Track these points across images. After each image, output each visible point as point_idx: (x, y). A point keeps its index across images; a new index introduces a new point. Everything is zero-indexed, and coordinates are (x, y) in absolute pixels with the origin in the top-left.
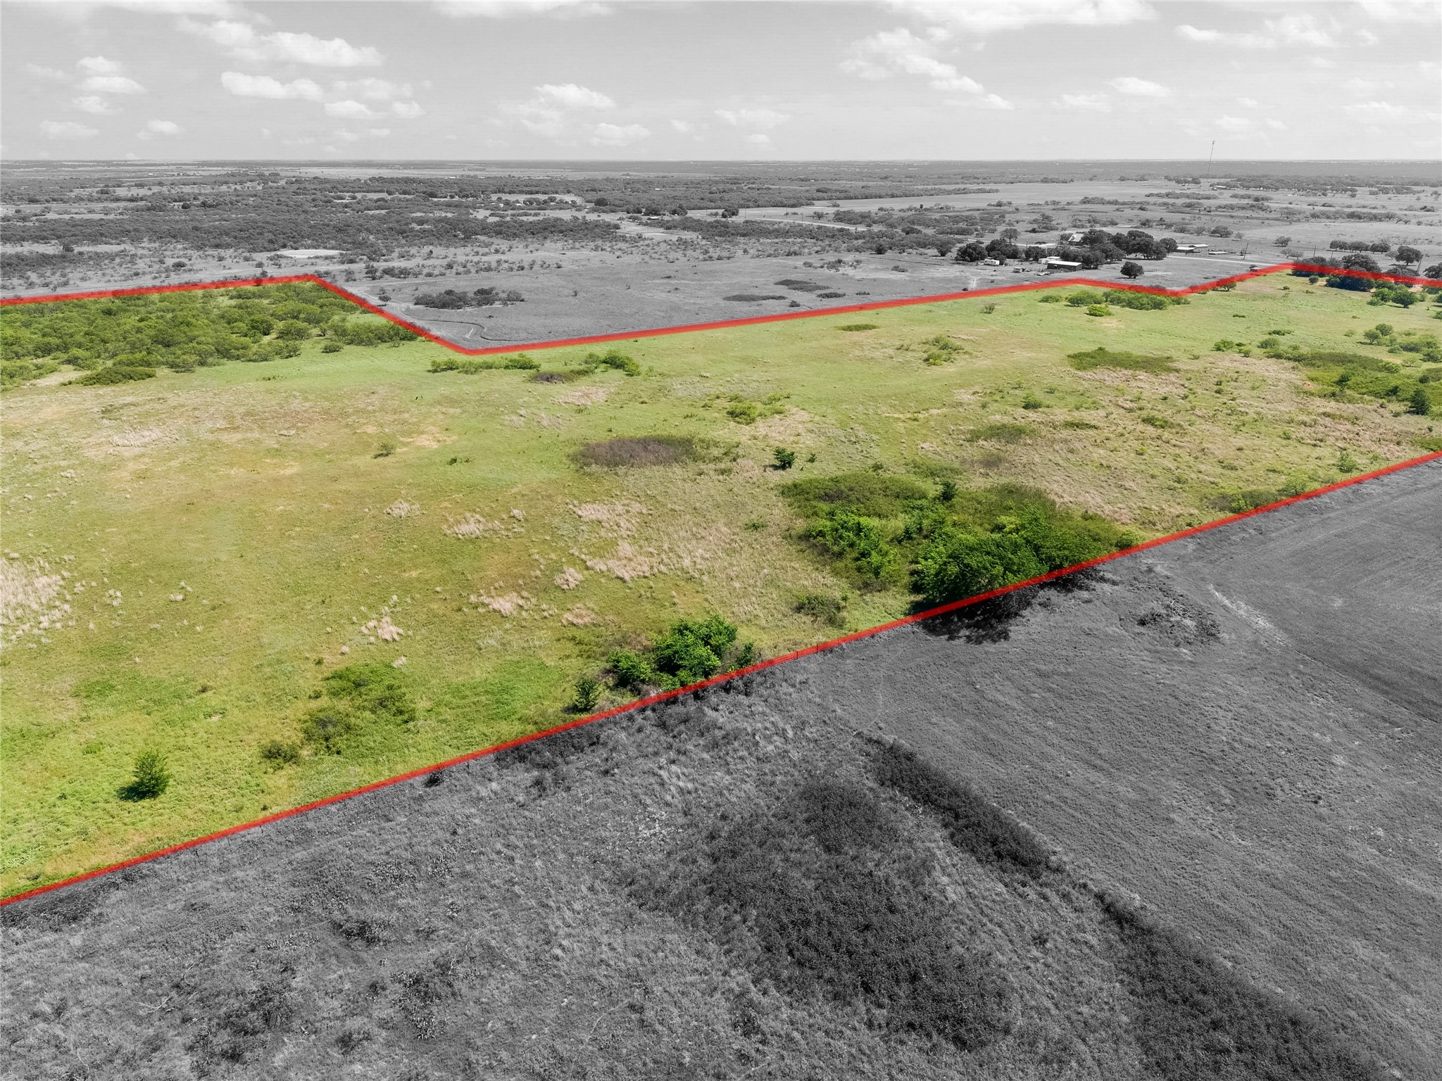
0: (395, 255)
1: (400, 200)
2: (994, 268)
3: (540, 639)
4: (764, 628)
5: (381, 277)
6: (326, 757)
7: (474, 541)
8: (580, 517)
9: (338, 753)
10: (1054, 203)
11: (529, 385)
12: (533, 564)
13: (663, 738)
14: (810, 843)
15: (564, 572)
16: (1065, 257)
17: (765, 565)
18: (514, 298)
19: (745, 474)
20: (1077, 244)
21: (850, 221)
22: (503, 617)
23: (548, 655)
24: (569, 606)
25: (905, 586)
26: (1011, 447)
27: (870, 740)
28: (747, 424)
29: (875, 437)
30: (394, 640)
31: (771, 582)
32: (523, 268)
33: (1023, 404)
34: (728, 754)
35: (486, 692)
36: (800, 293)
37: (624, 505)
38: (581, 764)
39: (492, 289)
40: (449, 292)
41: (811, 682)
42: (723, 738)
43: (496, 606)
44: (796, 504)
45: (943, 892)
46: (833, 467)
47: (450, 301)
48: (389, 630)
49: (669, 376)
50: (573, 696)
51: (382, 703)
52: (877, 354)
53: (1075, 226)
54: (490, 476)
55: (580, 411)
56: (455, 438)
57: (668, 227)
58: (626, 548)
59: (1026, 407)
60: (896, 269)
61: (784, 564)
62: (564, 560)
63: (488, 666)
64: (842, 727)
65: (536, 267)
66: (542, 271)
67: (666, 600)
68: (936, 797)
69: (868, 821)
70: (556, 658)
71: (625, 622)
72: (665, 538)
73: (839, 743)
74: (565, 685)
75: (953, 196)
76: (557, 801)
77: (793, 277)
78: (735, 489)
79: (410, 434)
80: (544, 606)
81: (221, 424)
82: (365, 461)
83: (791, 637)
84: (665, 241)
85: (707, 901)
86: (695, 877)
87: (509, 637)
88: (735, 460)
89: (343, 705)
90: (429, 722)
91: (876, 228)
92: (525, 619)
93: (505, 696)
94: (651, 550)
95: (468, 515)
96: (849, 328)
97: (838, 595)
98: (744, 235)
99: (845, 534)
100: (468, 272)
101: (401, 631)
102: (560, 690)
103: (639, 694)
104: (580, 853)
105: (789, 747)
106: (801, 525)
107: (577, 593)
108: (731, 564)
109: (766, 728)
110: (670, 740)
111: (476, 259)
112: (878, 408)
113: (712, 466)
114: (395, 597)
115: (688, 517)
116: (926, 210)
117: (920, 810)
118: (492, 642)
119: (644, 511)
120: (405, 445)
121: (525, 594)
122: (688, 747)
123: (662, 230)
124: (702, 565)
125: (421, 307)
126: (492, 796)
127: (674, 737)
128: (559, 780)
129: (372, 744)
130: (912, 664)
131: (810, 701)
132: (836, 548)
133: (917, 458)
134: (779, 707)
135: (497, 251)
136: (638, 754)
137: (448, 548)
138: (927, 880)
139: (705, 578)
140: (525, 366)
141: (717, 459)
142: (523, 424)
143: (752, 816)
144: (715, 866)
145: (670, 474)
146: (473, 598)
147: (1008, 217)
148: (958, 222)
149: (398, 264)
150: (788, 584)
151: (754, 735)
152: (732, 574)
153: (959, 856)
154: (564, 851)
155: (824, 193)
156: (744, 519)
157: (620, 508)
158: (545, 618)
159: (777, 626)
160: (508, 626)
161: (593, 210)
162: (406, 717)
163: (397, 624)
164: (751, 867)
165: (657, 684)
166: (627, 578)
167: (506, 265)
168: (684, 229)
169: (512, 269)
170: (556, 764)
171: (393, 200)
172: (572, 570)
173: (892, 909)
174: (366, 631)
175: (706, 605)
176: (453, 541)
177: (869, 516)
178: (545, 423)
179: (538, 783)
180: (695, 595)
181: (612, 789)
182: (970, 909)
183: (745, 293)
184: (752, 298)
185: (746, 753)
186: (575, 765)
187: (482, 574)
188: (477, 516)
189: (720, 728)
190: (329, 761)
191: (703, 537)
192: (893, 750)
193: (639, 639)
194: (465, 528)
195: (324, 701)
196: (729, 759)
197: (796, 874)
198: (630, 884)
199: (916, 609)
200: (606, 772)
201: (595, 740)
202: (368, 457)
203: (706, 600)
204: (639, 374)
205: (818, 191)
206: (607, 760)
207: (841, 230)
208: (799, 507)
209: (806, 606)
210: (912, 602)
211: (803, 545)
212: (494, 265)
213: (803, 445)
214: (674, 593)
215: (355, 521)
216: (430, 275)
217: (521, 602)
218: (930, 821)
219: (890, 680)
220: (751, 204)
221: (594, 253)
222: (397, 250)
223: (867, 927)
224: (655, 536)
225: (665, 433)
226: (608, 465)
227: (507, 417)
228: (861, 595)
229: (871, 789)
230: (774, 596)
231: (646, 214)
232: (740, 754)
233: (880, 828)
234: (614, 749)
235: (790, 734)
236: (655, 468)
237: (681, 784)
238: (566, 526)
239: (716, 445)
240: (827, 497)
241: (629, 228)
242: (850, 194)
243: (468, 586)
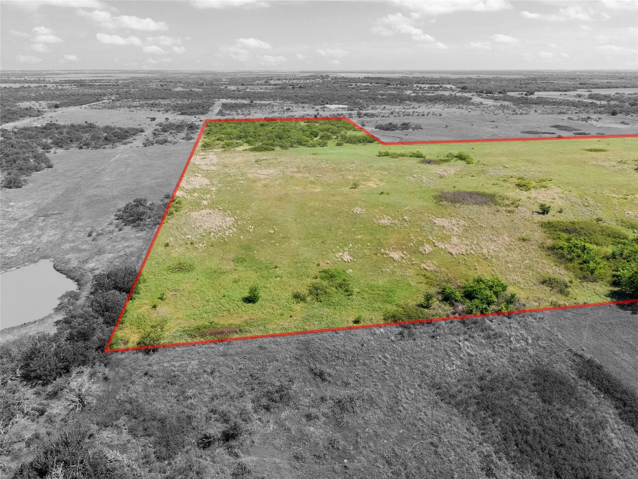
0: (370, 108)
1: (375, 87)
3: (409, 273)
4: (522, 289)
5: (363, 117)
6: (316, 303)
7: (385, 227)
8: (435, 223)
9: (321, 302)
11: (419, 164)
12: (410, 241)
13: (462, 328)
14: (534, 395)
15: (424, 246)
17: (527, 259)
18: (418, 127)
19: (521, 214)
21: (597, 99)
22: (394, 260)
23: (412, 280)
24: (424, 261)
25: (608, 282)
27: (576, 354)
28: (526, 191)
29: (599, 205)
30: (348, 262)
31: (529, 267)
32: (424, 115)
34: (495, 343)
35: (383, 290)
36: (563, 131)
37: (456, 221)
38: (422, 331)
39: (409, 123)
40: (390, 124)
41: (545, 319)
42: (494, 335)
43: (392, 255)
44: (548, 232)
45: (610, 441)
46: (572, 217)
47: (390, 127)
48: (347, 257)
49: (488, 166)
50: (422, 300)
51: (340, 286)
52: (606, 164)
54: (397, 201)
55: (441, 177)
56: (384, 184)
57: (496, 99)
58: (455, 240)
60: (623, 123)
61: (537, 260)
62: (424, 241)
63: (385, 280)
64: (561, 345)
65: (430, 115)
66: (432, 117)
67: (472, 267)
68: (613, 391)
69: (569, 394)
70: (415, 282)
71: (450, 273)
72: (475, 238)
73: (558, 352)
74: (418, 295)
76: (409, 344)
77: (561, 124)
78: (515, 221)
79: (366, 181)
80: (413, 259)
81: (295, 170)
82: (346, 190)
83: (537, 296)
84: (494, 106)
85: (475, 407)
86: (470, 394)
87: (395, 269)
88: (517, 207)
89: (325, 283)
90: (358, 297)
91: (612, 103)
92: (404, 263)
93: (391, 294)
94: (468, 243)
95: (385, 216)
96: (591, 150)
97: (567, 280)
98: (536, 104)
99: (576, 250)
100: (400, 116)
101: (351, 258)
102: (415, 297)
103: (453, 306)
104: (416, 369)
105: (529, 347)
106: (549, 242)
107: (429, 256)
108: (508, 256)
109: (517, 336)
110: (467, 330)
111: (404, 111)
112: (603, 190)
113: (503, 208)
114: (351, 245)
115: (488, 230)
117: (602, 396)
118: (388, 270)
119: (467, 225)
120: (363, 184)
121: (405, 252)
122: (475, 335)
123: (493, 100)
124: (493, 254)
125: (378, 130)
126: (380, 334)
127: (468, 329)
128: (411, 335)
129: (334, 301)
130: (607, 322)
131: (543, 328)
132: (569, 256)
133: (625, 219)
134: (526, 326)
135: (413, 108)
136: (449, 332)
137: (375, 228)
138: (601, 432)
139: (494, 260)
140: (418, 156)
141: (507, 205)
142: (414, 181)
143: (504, 374)
144: (481, 393)
145: (482, 210)
146: (382, 251)
149: (370, 112)
150: (539, 270)
151: (510, 337)
152: (508, 260)
153: (623, 426)
154: (409, 366)
155: (583, 85)
156: (518, 235)
157: (454, 222)
158: (413, 264)
159: (530, 289)
160: (396, 265)
161: (460, 92)
162: (349, 293)
163: (351, 256)
164: (501, 397)
165: (463, 303)
166: (454, 253)
167: (417, 114)
168: (504, 100)
169: (419, 115)
170: (410, 328)
171: (372, 87)
172: (428, 246)
173: (578, 441)
174: (338, 256)
175: (493, 272)
176: (377, 226)
177: (591, 243)
178: (424, 181)
179: (401, 333)
180: (487, 267)
181: (435, 345)
182: (627, 455)
183: (533, 130)
184: (537, 133)
185: (504, 345)
186: (418, 330)
187: (388, 241)
188: (389, 217)
189: (493, 330)
190: (317, 304)
191: (495, 241)
192: (589, 362)
193: (456, 282)
194: (383, 221)
195: (318, 280)
196: (495, 345)
197: (525, 408)
198: (438, 389)
199: (613, 295)
200: (433, 337)
201: (430, 322)
202: (348, 188)
203: (493, 270)
204: (472, 163)
205: (580, 84)
206: (434, 331)
207: (592, 103)
208: (550, 234)
209: (548, 282)
210: (611, 290)
211: (550, 252)
212: (411, 113)
213: (556, 204)
214: (476, 264)
215: (339, 213)
216: (383, 117)
217: (403, 255)
218: (608, 403)
219: (592, 327)
220: (541, 89)
221: (457, 110)
222: (371, 106)
223: (562, 445)
224: (470, 237)
225: (482, 191)
226: (451, 202)
227: (407, 177)
228: (581, 282)
229: (573, 379)
230: (530, 274)
231: (485, 93)
232: (501, 344)
233: (576, 399)
234: (438, 328)
235: (530, 341)
236: (475, 206)
237: (469, 351)
238: (428, 226)
239: (508, 199)
240: (567, 231)
241: (477, 99)
242: (599, 86)
243: (381, 245)
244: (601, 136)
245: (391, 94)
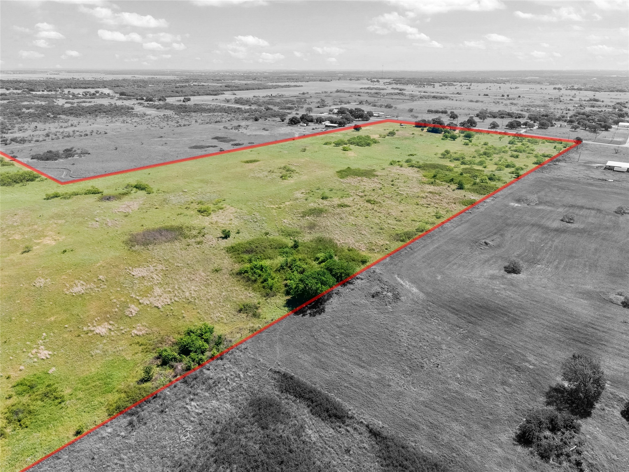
0: (16, 129)
1: (14, 93)
2: (304, 128)
3: (122, 346)
4: (226, 324)
5: (10, 143)
6: (21, 430)
7: (81, 296)
8: (134, 275)
9: (27, 427)
10: (326, 92)
11: (99, 203)
12: (113, 305)
13: (186, 389)
14: (255, 428)
15: (129, 307)
16: (332, 122)
17: (223, 291)
18: (85, 153)
19: (209, 243)
20: (336, 113)
21: (242, 103)
22: (101, 336)
23: (127, 354)
24: (134, 326)
25: (283, 293)
26: (318, 219)
27: (275, 372)
28: (207, 216)
29: (264, 218)
30: (47, 358)
31: (227, 299)
32: (87, 135)
33: (321, 197)
34: (216, 391)
35: (99, 379)
36: (223, 143)
37: (154, 267)
38: (150, 409)
39: (72, 148)
40: (50, 152)
41: (248, 348)
42: (213, 383)
43: (98, 331)
44: (234, 256)
45: (310, 437)
46: (248, 235)
47: (50, 156)
48: (44, 353)
49: (168, 193)
50: (141, 374)
51: (46, 395)
52: (261, 175)
53: (334, 104)
54: (85, 258)
55: (126, 216)
56: (64, 237)
57: (158, 108)
58: (158, 290)
59: (323, 199)
60: (264, 129)
61: (231, 288)
62: (128, 301)
63: (98, 365)
64: (263, 368)
65: (94, 134)
66: (98, 136)
67: (180, 315)
68: (304, 394)
69: (278, 412)
70: (131, 355)
71: (162, 330)
72: (176, 282)
73: (263, 375)
74: (137, 369)
75: (284, 89)
76: (141, 432)
77: (219, 135)
78: (206, 252)
79: (39, 237)
80: (122, 328)
82: (17, 256)
83: (238, 326)
84: (157, 116)
85: (214, 465)
86: (208, 455)
87: (106, 347)
88: (203, 236)
89: (25, 399)
90: (72, 401)
91: (254, 107)
92: (113, 336)
93: (108, 380)
94: (170, 289)
95: (76, 281)
96: (247, 162)
97: (256, 301)
98: (195, 112)
99: (257, 271)
100: (58, 138)
101: (50, 353)
102: (135, 372)
103: (173, 368)
104: (155, 455)
105: (242, 382)
106: (238, 267)
107: (136, 319)
108: (207, 292)
109: (232, 375)
110: (190, 389)
111: (61, 130)
112: (264, 203)
113: (193, 240)
114: (44, 334)
115: (185, 269)
116: (274, 97)
117: (298, 401)
118: (98, 351)
119: (164, 269)
120: (38, 244)
121: (111, 322)
122: (198, 391)
123: (155, 109)
124: (195, 295)
125: (35, 160)
126: (110, 435)
127: (191, 387)
128: (141, 420)
129: (44, 419)
130: (289, 331)
131: (249, 357)
132: (253, 278)
133: (283, 228)
134: (236, 363)
135: (72, 125)
136: (175, 399)
137: (68, 301)
138: (303, 434)
139: (197, 301)
140: (95, 192)
141: (195, 236)
142: (98, 226)
143: (230, 419)
144: (216, 448)
145: (174, 247)
146: (85, 329)
147: (308, 100)
148: (287, 103)
149: (19, 135)
150: (234, 299)
151: (227, 379)
152: (209, 297)
153: (315, 419)
154: (148, 456)
155: (229, 88)
156: (211, 267)
157: (152, 269)
158: (123, 333)
159: (232, 321)
160: (105, 341)
161: (120, 99)
162: (59, 400)
163: (47, 349)
164: (232, 445)
165: (181, 361)
166: (160, 307)
167: (78, 133)
168: (166, 109)
169: (81, 136)
170: (138, 412)
171: (10, 94)
172: (133, 306)
173: (291, 451)
174: (32, 356)
175: (198, 315)
176: (71, 297)
177: (266, 259)
178: (110, 224)
179: (131, 423)
180: (193, 311)
181: (166, 419)
182: (321, 443)
183: (199, 145)
184: (201, 147)
185: (224, 389)
186: (146, 411)
187: (88, 314)
188: (82, 282)
189: (211, 379)
190: (22, 433)
191: (193, 279)
192: (285, 375)
193: (169, 338)
194: (76, 289)
195: (15, 400)
196: (217, 393)
197: (251, 443)
198: (180, 466)
199: (289, 304)
200: (162, 411)
201: (155, 395)
202: (18, 253)
203: (198, 313)
204: (153, 193)
205: (226, 86)
206: (162, 405)
207: (238, 108)
208: (235, 258)
209: (244, 309)
210: (287, 300)
211: (239, 277)
212: (71, 134)
213: (233, 225)
214: (183, 312)
215: (16, 292)
216: (37, 141)
217: (110, 327)
218: (302, 405)
219: (281, 340)
220: (195, 94)
221: (122, 125)
222: (17, 126)
223: (282, 462)
224: (171, 282)
225: (169, 224)
226: (144, 245)
227: (90, 223)
228: (266, 300)
229: (278, 395)
230: (229, 306)
231: (146, 101)
232: (222, 390)
233: (283, 413)
234: (164, 399)
235: (242, 376)
236: (166, 244)
237: (197, 411)
238: (127, 281)
239: (194, 228)
240: (248, 252)
241: (139, 109)
242: (240, 88)
243: (81, 322)
244: (252, 146)
245: (38, 107)
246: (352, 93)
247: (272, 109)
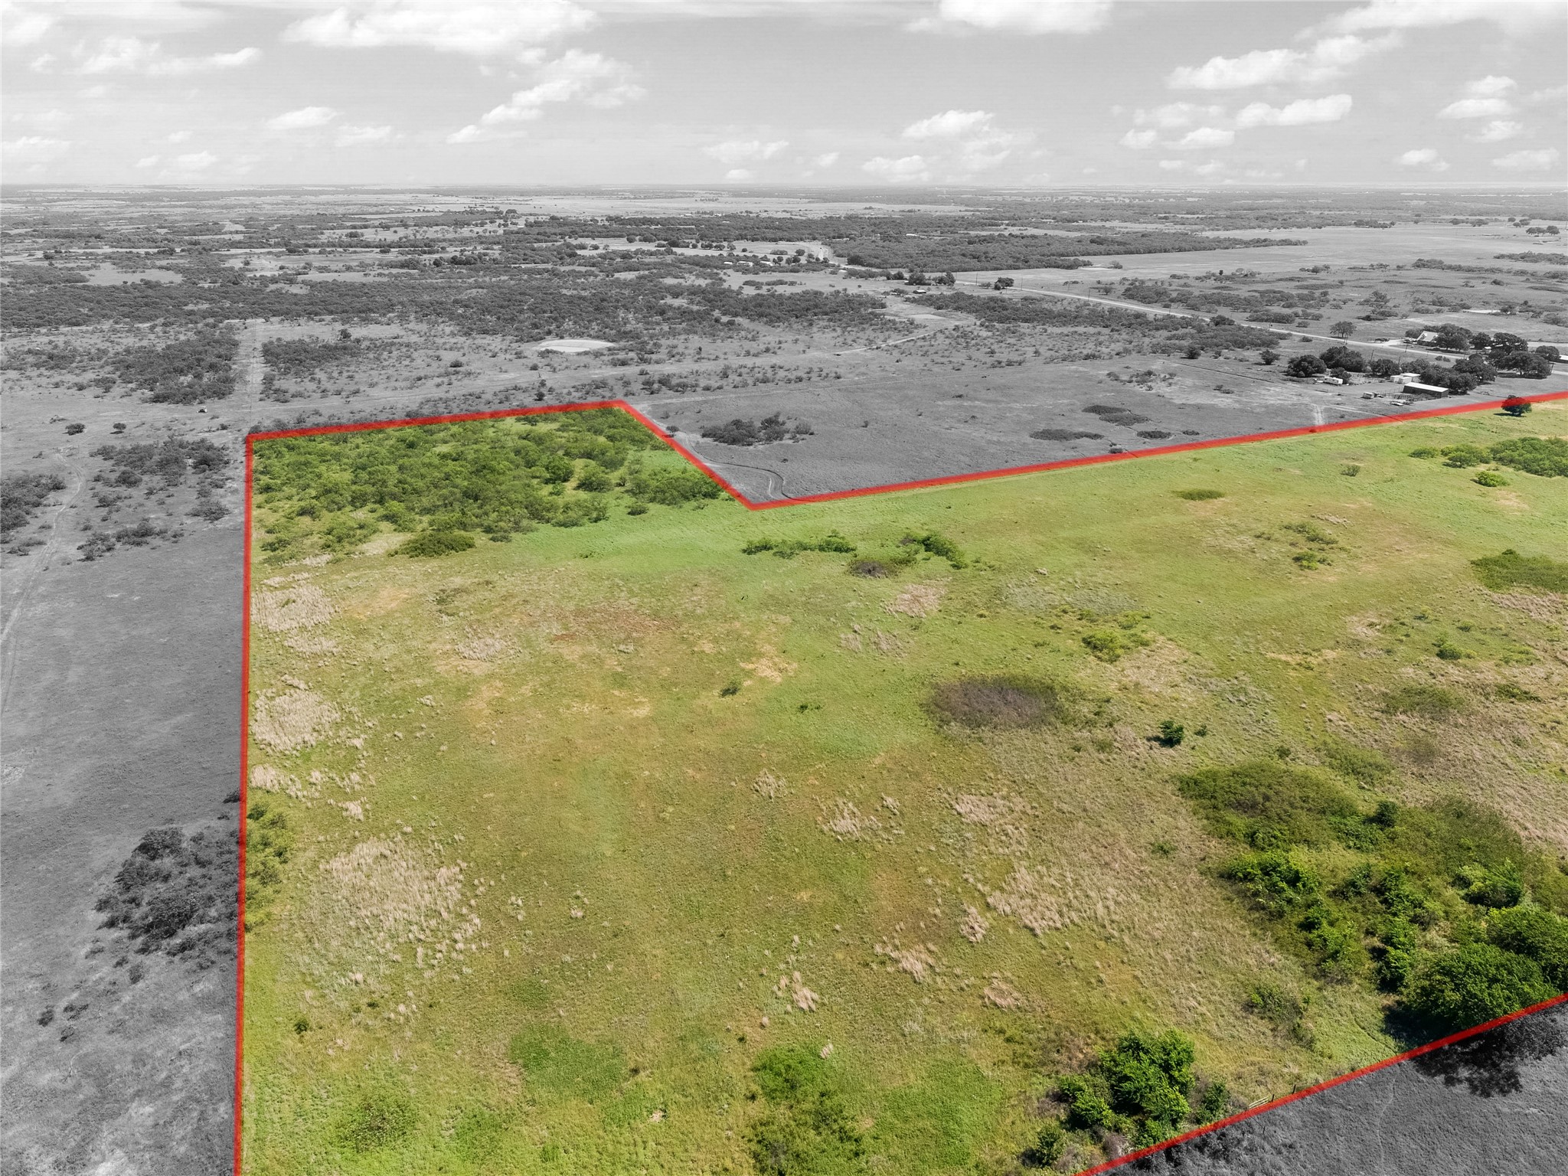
2: (1337, 390)
3: (965, 1026)
4: (1217, 1039)
5: (659, 390)
7: (854, 845)
8: (960, 814)
10: (1381, 266)
11: (852, 579)
12: (927, 894)
15: (965, 912)
16: (1426, 379)
17: (1192, 922)
18: (803, 431)
19: (1129, 752)
20: (1428, 344)
21: (1145, 300)
22: (915, 982)
23: (981, 1057)
24: (985, 974)
26: (1440, 729)
28: (1111, 662)
29: (1267, 696)
30: (811, 1010)
31: (1206, 954)
32: (801, 379)
33: (1437, 650)
35: (929, 1113)
36: (1116, 427)
37: (1003, 798)
39: (777, 416)
40: (737, 423)
41: (1296, 1142)
43: (905, 964)
44: (1202, 813)
46: (1228, 748)
47: (738, 433)
48: (804, 994)
49: (1001, 571)
51: (823, 1118)
52: (1234, 544)
53: (1417, 311)
54: (847, 734)
55: (916, 628)
56: (796, 665)
57: (938, 304)
58: (1025, 877)
59: (1442, 655)
60: (1219, 388)
61: (1213, 921)
62: (959, 889)
63: (921, 1068)
65: (814, 377)
66: (822, 384)
67: (1090, 973)
70: (989, 1062)
71: (1052, 1008)
72: (1064, 861)
75: (1252, 250)
77: (1101, 398)
78: (1124, 779)
79: (748, 656)
80: (957, 970)
82: (713, 701)
87: (930, 1020)
88: (1111, 725)
89: (783, 1114)
90: (880, 1157)
91: (1178, 313)
92: (940, 990)
93: (952, 1124)
94: (1053, 881)
95: (840, 801)
96: (1190, 496)
97: (1292, 987)
98: (1026, 321)
100: (745, 385)
101: (816, 996)
102: (1009, 1122)
103: (1103, 1146)
106: (1219, 852)
107: (987, 952)
108: (1151, 916)
111: (749, 362)
112: (1258, 642)
113: (1085, 734)
114: (795, 937)
115: (1081, 825)
116: (1228, 278)
118: (915, 1026)
119: (1029, 811)
120: (748, 675)
121: (931, 946)
123: (932, 309)
124: (1118, 916)
125: (710, 441)
130: (1411, 1126)
132: (1272, 905)
133: (1329, 741)
135: (767, 350)
137: (831, 855)
139: (1127, 938)
140: (840, 547)
141: (1090, 723)
142: (860, 647)
145: (1042, 745)
146: (878, 948)
147: (1333, 294)
148: (1270, 302)
149: (671, 369)
150: (1228, 960)
152: (1157, 935)
155: (1102, 245)
156: (1146, 834)
157: (1000, 803)
158: (963, 989)
159: (1232, 1036)
160: (926, 1000)
161: (851, 274)
162: (854, 1146)
165: (1119, 1131)
166: (1038, 931)
167: (782, 373)
168: (957, 309)
169: (789, 381)
172: (973, 909)
174: (780, 994)
175: (1139, 987)
176: (834, 844)
178: (884, 646)
180: (1122, 967)
183: (1054, 427)
184: (1063, 436)
187: (876, 904)
188: (850, 805)
191: (1107, 865)
193: (1076, 1041)
194: (842, 824)
195: (763, 1107)
204: (966, 566)
205: (1092, 241)
207: (1138, 316)
209: (1258, 1003)
211: (1229, 889)
212: (770, 373)
213: (1186, 704)
214: (1096, 962)
215: (725, 800)
216: (707, 389)
217: (930, 960)
220: (1020, 264)
221: (869, 352)
222: (664, 343)
224: (1051, 857)
225: (1019, 671)
226: (969, 725)
227: (842, 635)
228: (1321, 989)
230: (1216, 980)
231: (910, 284)
236: (1023, 732)
238: (948, 828)
239: (1083, 696)
240: (1239, 806)
241: (898, 309)
242: (1132, 248)
243: (867, 924)
244: (1193, 441)
246: (1470, 270)
247: (1231, 323)
